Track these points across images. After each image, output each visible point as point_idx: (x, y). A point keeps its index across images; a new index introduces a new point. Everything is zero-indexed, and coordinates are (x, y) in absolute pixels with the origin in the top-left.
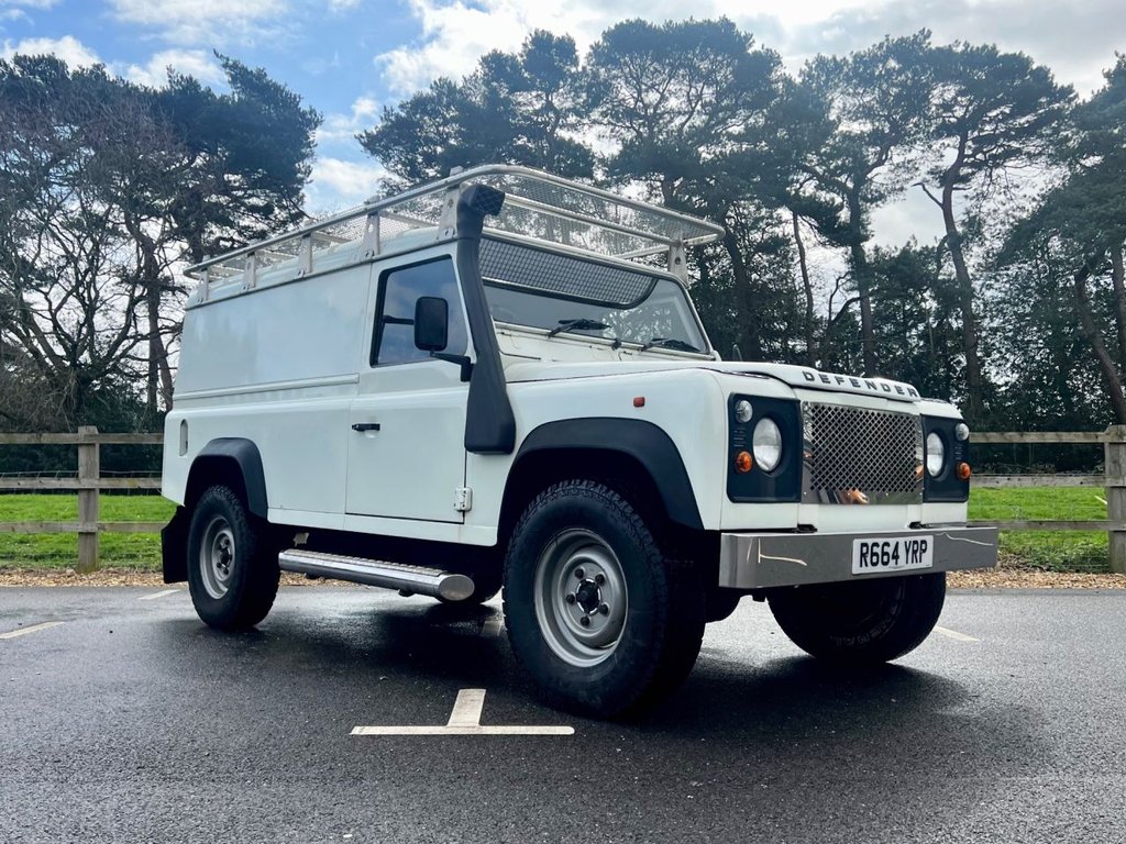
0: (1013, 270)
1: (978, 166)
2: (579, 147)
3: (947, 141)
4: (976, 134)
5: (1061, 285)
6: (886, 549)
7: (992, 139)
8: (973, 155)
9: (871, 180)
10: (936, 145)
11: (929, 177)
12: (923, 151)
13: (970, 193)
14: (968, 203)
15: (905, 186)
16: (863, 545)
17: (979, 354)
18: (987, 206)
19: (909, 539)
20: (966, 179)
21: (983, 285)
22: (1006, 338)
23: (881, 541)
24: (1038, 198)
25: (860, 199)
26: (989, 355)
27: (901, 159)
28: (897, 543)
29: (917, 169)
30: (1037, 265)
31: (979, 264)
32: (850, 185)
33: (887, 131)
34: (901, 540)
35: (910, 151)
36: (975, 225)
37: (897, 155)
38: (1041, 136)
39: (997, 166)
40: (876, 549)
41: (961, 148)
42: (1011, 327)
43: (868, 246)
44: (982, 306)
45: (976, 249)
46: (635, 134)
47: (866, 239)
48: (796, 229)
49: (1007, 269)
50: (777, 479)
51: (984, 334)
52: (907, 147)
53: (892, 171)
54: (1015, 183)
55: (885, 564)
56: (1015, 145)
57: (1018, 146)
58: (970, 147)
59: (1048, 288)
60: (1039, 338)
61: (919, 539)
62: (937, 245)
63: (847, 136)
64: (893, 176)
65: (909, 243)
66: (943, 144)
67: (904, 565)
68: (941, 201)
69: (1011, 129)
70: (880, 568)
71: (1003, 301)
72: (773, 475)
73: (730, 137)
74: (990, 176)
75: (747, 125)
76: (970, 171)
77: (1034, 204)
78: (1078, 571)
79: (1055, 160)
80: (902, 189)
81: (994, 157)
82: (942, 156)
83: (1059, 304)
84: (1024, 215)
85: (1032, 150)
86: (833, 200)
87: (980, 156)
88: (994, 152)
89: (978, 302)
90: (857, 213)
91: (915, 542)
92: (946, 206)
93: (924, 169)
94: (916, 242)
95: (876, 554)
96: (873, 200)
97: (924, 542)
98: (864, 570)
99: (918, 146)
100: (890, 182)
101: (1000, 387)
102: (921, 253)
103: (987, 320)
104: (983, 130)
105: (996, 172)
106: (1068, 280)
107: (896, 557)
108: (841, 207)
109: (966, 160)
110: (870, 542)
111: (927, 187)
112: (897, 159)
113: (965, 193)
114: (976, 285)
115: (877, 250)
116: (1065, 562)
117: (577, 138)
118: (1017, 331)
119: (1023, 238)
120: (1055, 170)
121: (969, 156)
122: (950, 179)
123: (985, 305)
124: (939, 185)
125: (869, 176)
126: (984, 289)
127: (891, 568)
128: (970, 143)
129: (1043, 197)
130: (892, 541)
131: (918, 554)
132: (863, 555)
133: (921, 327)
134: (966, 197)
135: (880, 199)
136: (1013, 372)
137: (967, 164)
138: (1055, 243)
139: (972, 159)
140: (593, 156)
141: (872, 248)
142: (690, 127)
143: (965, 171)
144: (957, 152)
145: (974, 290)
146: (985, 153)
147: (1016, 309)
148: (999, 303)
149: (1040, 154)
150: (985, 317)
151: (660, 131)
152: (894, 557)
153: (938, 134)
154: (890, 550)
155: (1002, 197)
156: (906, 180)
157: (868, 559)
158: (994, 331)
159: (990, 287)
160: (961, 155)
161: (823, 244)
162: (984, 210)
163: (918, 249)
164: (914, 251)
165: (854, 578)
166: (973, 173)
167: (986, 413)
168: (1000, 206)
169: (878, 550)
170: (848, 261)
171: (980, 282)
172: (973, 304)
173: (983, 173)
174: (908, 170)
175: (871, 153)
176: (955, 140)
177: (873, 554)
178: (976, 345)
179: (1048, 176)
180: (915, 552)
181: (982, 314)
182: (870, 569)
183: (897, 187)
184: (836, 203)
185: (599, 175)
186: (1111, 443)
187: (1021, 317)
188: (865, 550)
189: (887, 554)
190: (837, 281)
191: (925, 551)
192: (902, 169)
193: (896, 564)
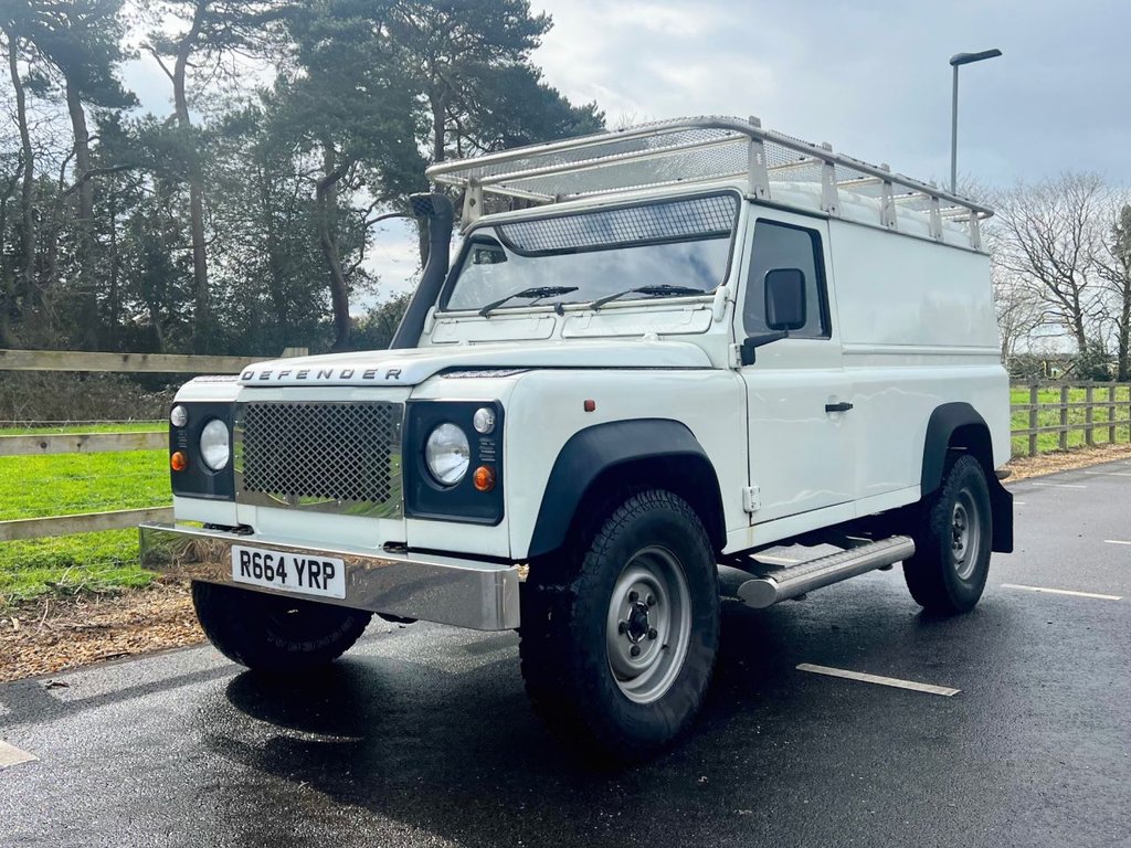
6: (269, 562)
23: (263, 552)
28: (282, 559)
34: (287, 556)
40: (257, 560)
55: (269, 579)
67: (293, 585)
70: (263, 582)
95: (260, 566)
98: (245, 579)
107: (281, 574)
110: (252, 551)
127: (275, 585)
130: (277, 556)
132: (244, 564)
152: (279, 574)
154: (274, 564)
157: (251, 570)
165: (236, 585)
169: (261, 562)
177: (256, 565)
182: (253, 581)
188: (245, 558)
189: (271, 569)
193: (284, 582)
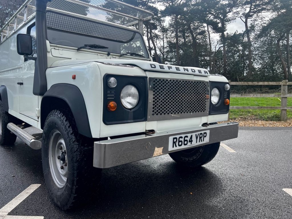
0: (262, 39)
1: (255, 12)
2: (155, 8)
3: (247, 6)
4: (255, 4)
5: (274, 43)
6: (186, 139)
7: (259, 5)
8: (254, 10)
9: (227, 16)
10: (245, 7)
11: (242, 15)
12: (241, 9)
13: (252, 19)
14: (252, 22)
15: (236, 18)
16: (174, 139)
17: (252, 60)
18: (256, 23)
19: (197, 133)
20: (251, 16)
21: (254, 43)
22: (259, 57)
23: (183, 136)
24: (269, 20)
25: (224, 21)
26: (254, 61)
27: (235, 11)
28: (192, 136)
29: (239, 13)
30: (268, 38)
31: (253, 38)
32: (222, 17)
33: (232, 3)
34: (194, 135)
35: (238, 9)
36: (253, 27)
37: (234, 10)
38: (271, 5)
39: (259, 12)
40: (181, 139)
41: (251, 8)
42: (260, 54)
43: (225, 33)
44: (253, 49)
45: (253, 34)
46: (169, 5)
47: (225, 31)
48: (208, 29)
49: (260, 39)
50: (134, 112)
51: (254, 55)
52: (237, 8)
53: (233, 14)
54: (264, 17)
55: (185, 145)
56: (264, 7)
57: (265, 7)
58: (253, 8)
59: (270, 44)
60: (267, 56)
61: (203, 132)
62: (243, 33)
63: (222, 5)
64: (233, 15)
65: (236, 32)
66: (246, 7)
67: (195, 143)
68: (245, 21)
69: (264, 3)
70: (183, 147)
71: (259, 47)
72: (132, 110)
73: (192, 5)
74: (258, 15)
75: (197, 2)
76: (253, 14)
77: (268, 22)
78: (271, 120)
79: (274, 11)
80: (235, 19)
81: (259, 10)
82: (246, 10)
83: (272, 48)
84: (265, 25)
85: (268, 8)
86: (217, 21)
87: (255, 10)
88: (259, 9)
89: (253, 47)
90: (223, 25)
91: (201, 134)
92: (246, 23)
93: (241, 13)
94: (237, 32)
95: (181, 141)
96: (227, 21)
97: (206, 133)
98: (175, 148)
99: (240, 7)
100: (232, 17)
101: (256, 68)
102: (239, 35)
103: (254, 52)
104: (256, 3)
105: (259, 14)
106: (275, 42)
107: (191, 141)
108: (219, 23)
109: (251, 11)
110: (178, 137)
111: (241, 18)
112: (234, 11)
113: (251, 19)
114: (252, 43)
115: (227, 33)
116: (268, 118)
117: (154, 6)
118: (262, 55)
119: (265, 30)
120: (274, 13)
121: (252, 10)
122: (247, 16)
123: (254, 48)
124: (244, 17)
125: (227, 15)
126: (254, 44)
127: (189, 146)
128: (253, 6)
129: (270, 20)
130: (189, 135)
131: (202, 138)
132: (174, 143)
133: (238, 54)
134: (251, 20)
135: (229, 21)
136: (260, 65)
137: (252, 12)
138: (273, 32)
139: (253, 10)
140: (158, 10)
141: (226, 33)
142: (182, 3)
143: (251, 14)
144: (249, 9)
145: (252, 44)
146: (256, 9)
147: (262, 49)
148: (258, 48)
149: (271, 9)
150: (254, 51)
151: (175, 4)
152: (190, 141)
153: (245, 4)
154: (188, 139)
155: (260, 20)
156: (236, 17)
157: (177, 144)
158: (256, 55)
159: (256, 44)
160: (251, 10)
161: (214, 32)
162: (256, 24)
163: (238, 33)
164: (237, 34)
166: (254, 14)
167: (253, 75)
168: (260, 23)
170: (220, 37)
171: (253, 42)
172: (251, 48)
173: (256, 14)
174: (237, 14)
175: (228, 9)
176: (249, 6)
178: (251, 58)
179: (272, 15)
180: (200, 138)
181: (253, 50)
182: (178, 148)
183: (234, 18)
184: (218, 22)
185: (159, 15)
186: (283, 85)
187: (263, 51)
188: (175, 140)
189: (187, 140)
190: (217, 42)
191: (205, 137)
192: (236, 14)
193: (191, 144)
